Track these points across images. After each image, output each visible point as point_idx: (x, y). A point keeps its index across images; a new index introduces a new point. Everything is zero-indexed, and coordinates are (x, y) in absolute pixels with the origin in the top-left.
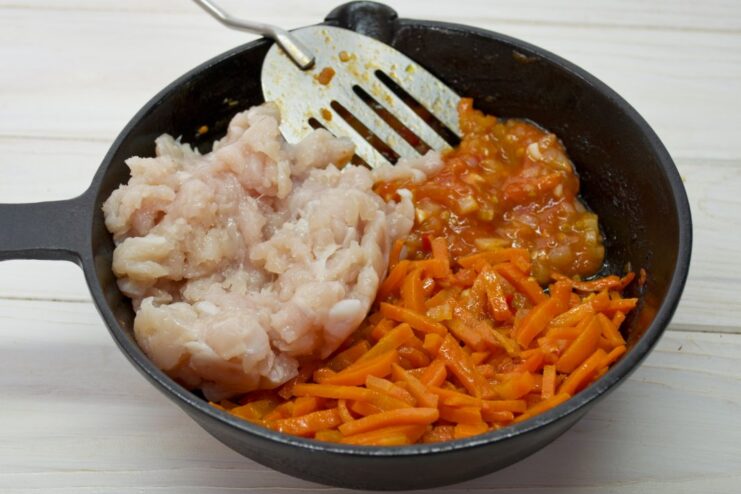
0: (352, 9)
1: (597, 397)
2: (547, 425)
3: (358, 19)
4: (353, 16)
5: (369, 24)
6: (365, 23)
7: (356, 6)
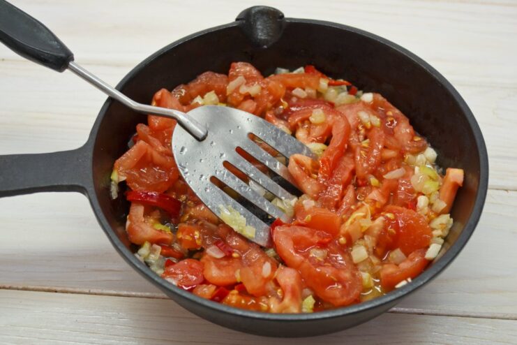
0: (253, 11)
3: (258, 18)
4: (254, 17)
5: (265, 22)
6: (262, 20)
7: (257, 9)
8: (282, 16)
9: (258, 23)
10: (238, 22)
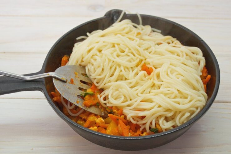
0: (112, 12)
3: (114, 15)
5: (117, 16)
9: (114, 17)
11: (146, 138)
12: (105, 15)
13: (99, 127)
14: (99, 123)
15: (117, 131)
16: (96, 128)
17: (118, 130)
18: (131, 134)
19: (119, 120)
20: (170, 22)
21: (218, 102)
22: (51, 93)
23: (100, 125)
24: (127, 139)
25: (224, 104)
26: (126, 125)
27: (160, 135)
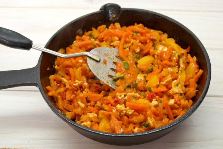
0: (107, 6)
1: (190, 115)
2: (177, 124)
3: (109, 9)
4: (108, 8)
5: (113, 10)
6: (111, 10)
7: (108, 5)
8: (120, 7)
9: (110, 11)
10: (101, 10)
11: (137, 135)
12: (100, 9)
13: (92, 122)
14: (93, 118)
15: (109, 127)
16: (89, 123)
17: (110, 125)
18: (123, 129)
19: (112, 115)
20: (163, 17)
21: (210, 96)
22: (47, 88)
23: (94, 120)
24: (118, 136)
25: (216, 98)
26: (119, 120)
27: (151, 132)
